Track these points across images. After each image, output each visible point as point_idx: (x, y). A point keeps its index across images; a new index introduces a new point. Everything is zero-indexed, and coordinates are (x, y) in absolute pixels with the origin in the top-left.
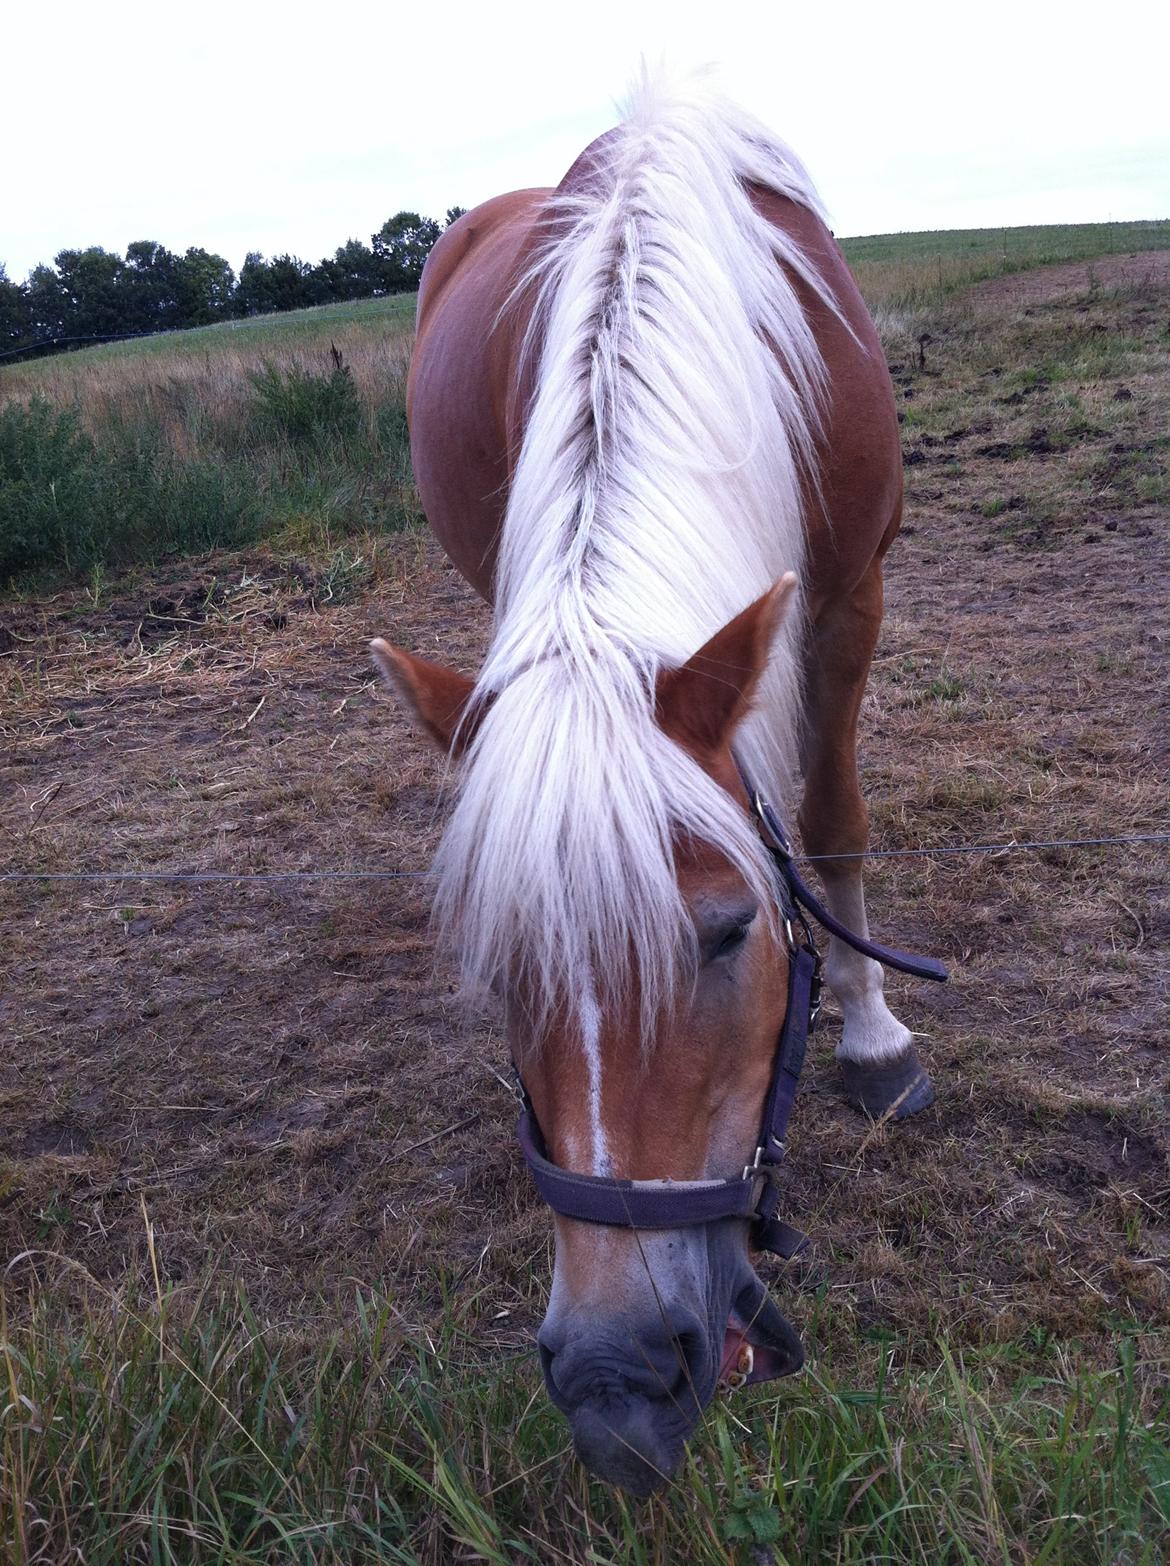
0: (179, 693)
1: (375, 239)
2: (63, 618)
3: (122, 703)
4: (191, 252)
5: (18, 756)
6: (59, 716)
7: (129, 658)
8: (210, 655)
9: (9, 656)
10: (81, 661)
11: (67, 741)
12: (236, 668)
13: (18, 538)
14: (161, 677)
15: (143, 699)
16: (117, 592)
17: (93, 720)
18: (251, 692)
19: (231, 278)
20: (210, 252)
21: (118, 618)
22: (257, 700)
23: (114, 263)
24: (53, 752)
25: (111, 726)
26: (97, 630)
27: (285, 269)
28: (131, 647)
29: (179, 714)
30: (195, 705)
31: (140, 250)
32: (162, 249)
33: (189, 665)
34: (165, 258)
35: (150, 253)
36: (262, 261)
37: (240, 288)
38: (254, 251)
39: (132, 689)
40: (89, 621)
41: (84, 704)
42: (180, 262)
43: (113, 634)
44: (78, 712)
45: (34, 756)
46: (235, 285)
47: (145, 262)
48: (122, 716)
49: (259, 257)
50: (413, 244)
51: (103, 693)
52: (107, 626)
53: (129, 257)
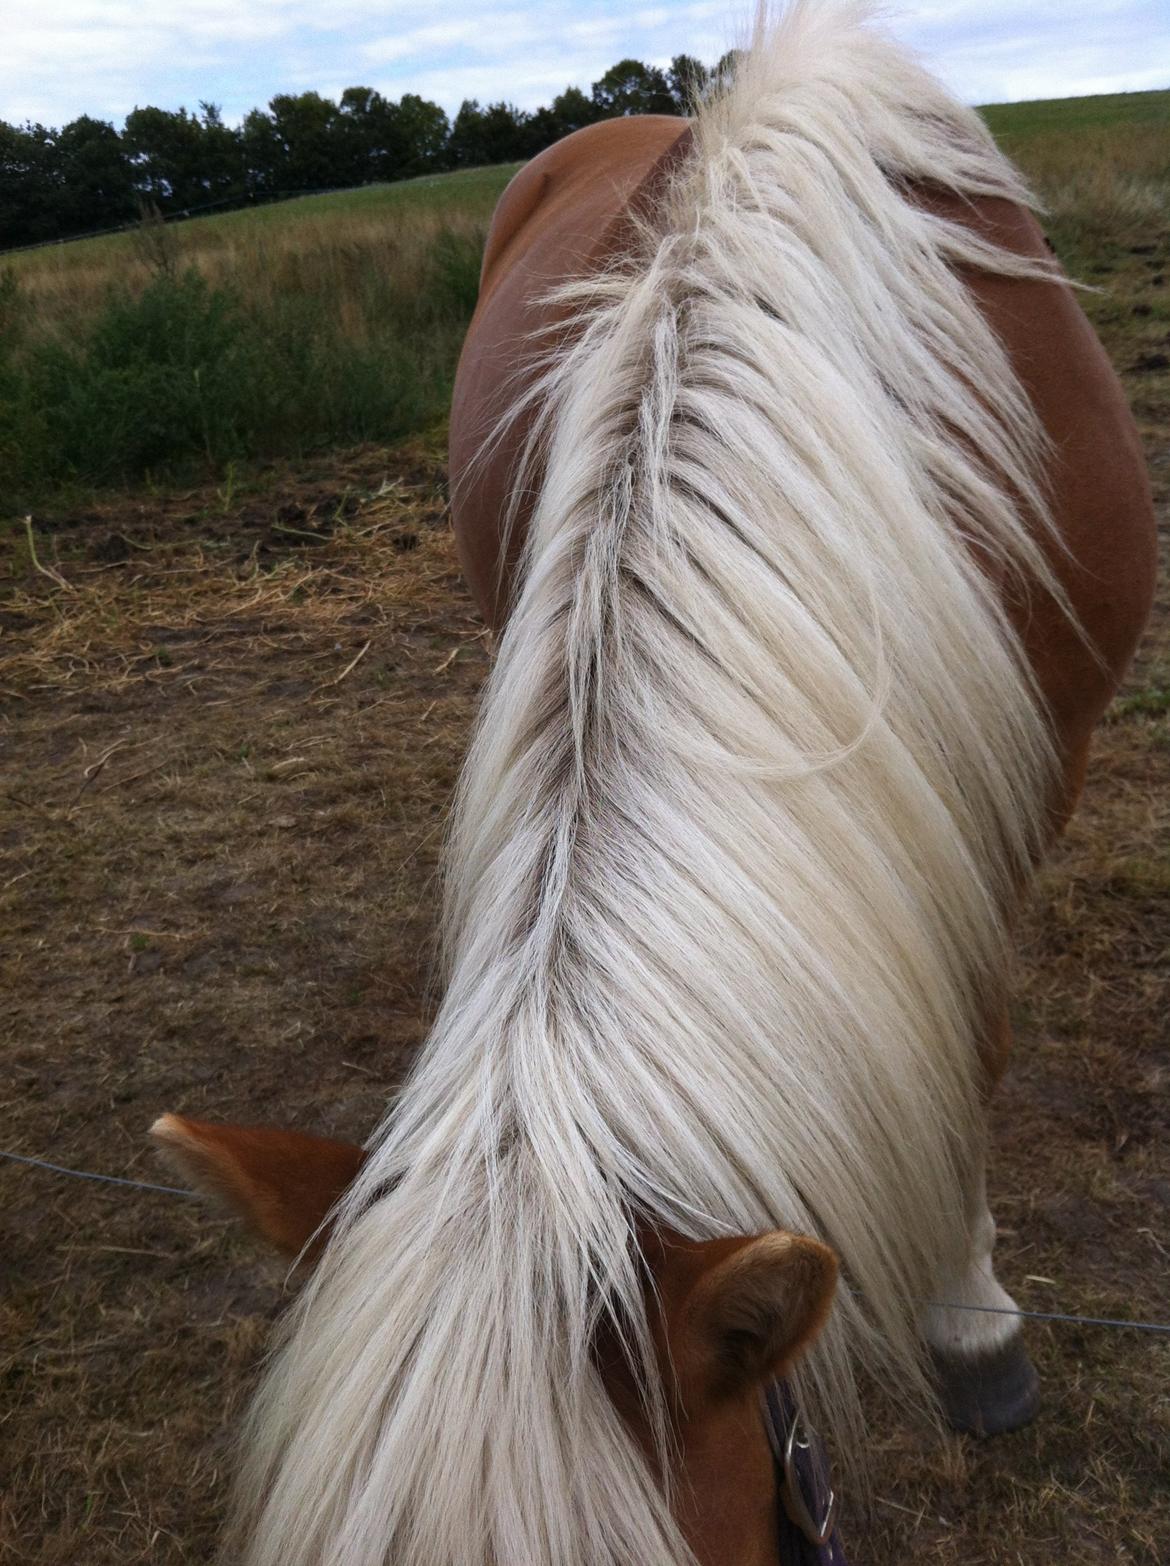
0: (282, 629)
1: (596, 87)
2: (191, 522)
3: (217, 639)
4: (407, 100)
5: (91, 702)
6: (147, 649)
7: (241, 578)
8: (326, 581)
9: (123, 566)
10: (190, 581)
11: (149, 684)
12: (351, 599)
13: (156, 428)
14: (268, 608)
15: (243, 634)
16: (253, 492)
17: (183, 658)
18: (359, 632)
19: (446, 127)
20: (425, 99)
21: (246, 525)
22: (360, 645)
23: (327, 108)
24: (129, 700)
25: (200, 668)
26: (221, 538)
27: (501, 117)
28: (246, 566)
29: (276, 656)
30: (297, 646)
31: (355, 96)
32: (378, 95)
33: (301, 594)
34: (380, 105)
35: (366, 99)
36: (478, 110)
37: (455, 136)
38: (470, 99)
39: (234, 620)
40: (215, 526)
41: (177, 638)
42: (394, 109)
43: (238, 544)
44: (169, 647)
45: (109, 702)
46: (448, 134)
47: (360, 109)
48: (215, 655)
49: (476, 104)
50: (635, 93)
51: (203, 624)
52: (232, 535)
53: (343, 103)
